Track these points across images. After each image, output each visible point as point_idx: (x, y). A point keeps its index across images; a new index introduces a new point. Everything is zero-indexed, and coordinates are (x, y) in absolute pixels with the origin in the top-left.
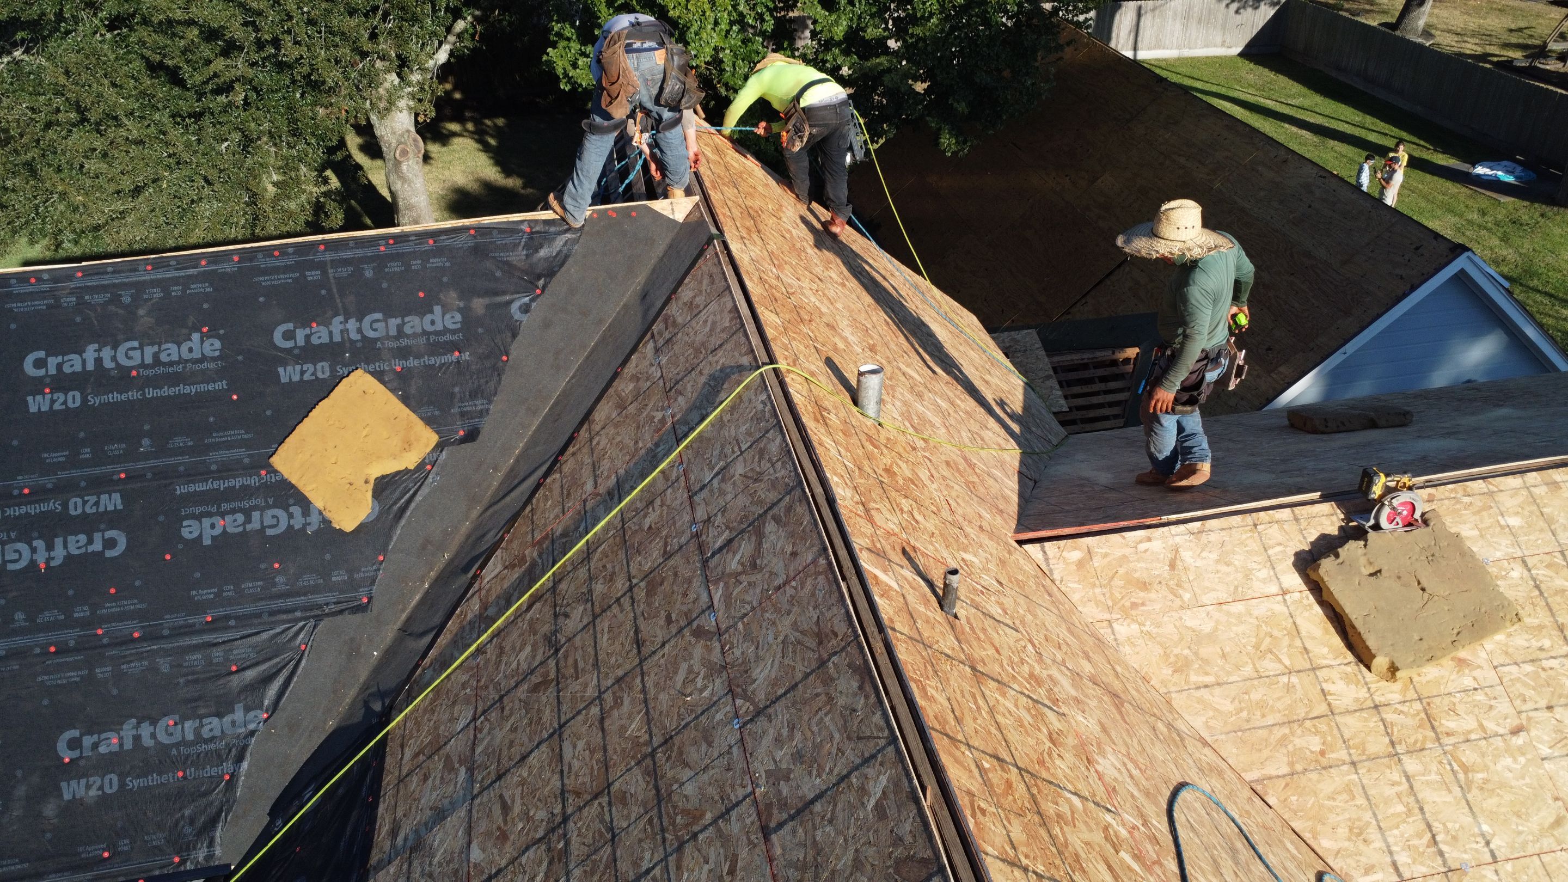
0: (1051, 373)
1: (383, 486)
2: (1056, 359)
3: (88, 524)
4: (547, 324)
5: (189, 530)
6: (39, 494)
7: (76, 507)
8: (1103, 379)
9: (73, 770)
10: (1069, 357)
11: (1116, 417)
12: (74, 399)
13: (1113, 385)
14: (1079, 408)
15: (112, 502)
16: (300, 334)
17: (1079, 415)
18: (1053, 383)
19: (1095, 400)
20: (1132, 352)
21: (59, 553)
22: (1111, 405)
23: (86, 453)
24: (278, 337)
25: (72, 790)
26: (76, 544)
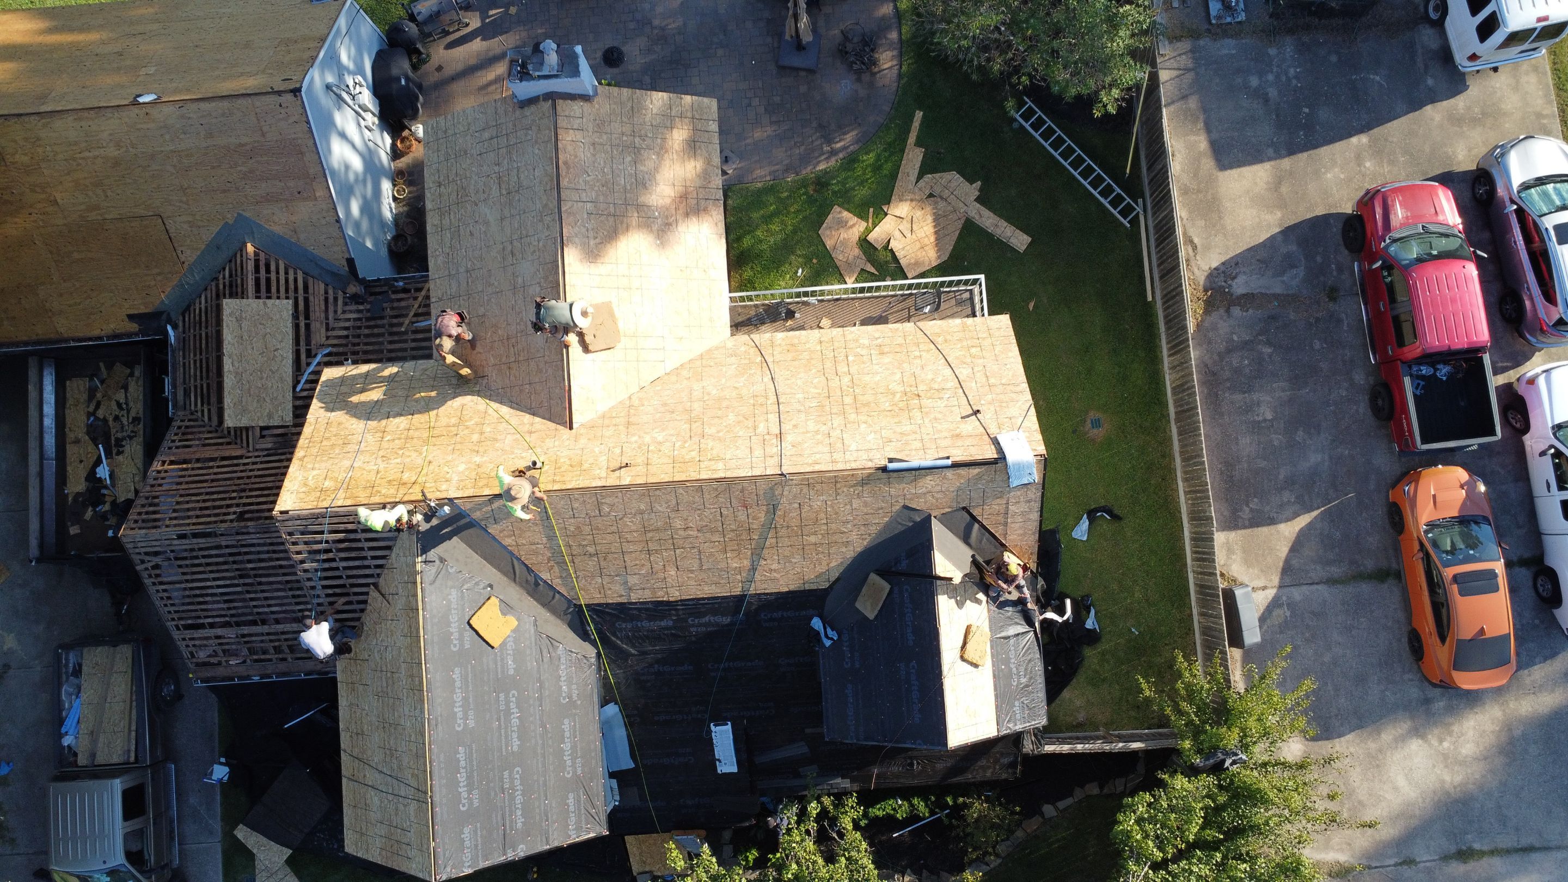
0: (261, 301)
1: (504, 614)
2: (250, 295)
3: (508, 703)
4: (457, 560)
5: (511, 672)
6: (499, 720)
7: (502, 707)
8: (268, 271)
9: (570, 697)
10: (250, 287)
11: (295, 273)
12: (471, 713)
13: (273, 268)
14: (287, 290)
15: (502, 696)
16: (455, 642)
17: (291, 294)
18: (269, 302)
19: (282, 282)
20: (250, 248)
21: (515, 710)
22: (286, 273)
23: (487, 706)
24: (455, 649)
25: (575, 697)
26: (512, 705)
